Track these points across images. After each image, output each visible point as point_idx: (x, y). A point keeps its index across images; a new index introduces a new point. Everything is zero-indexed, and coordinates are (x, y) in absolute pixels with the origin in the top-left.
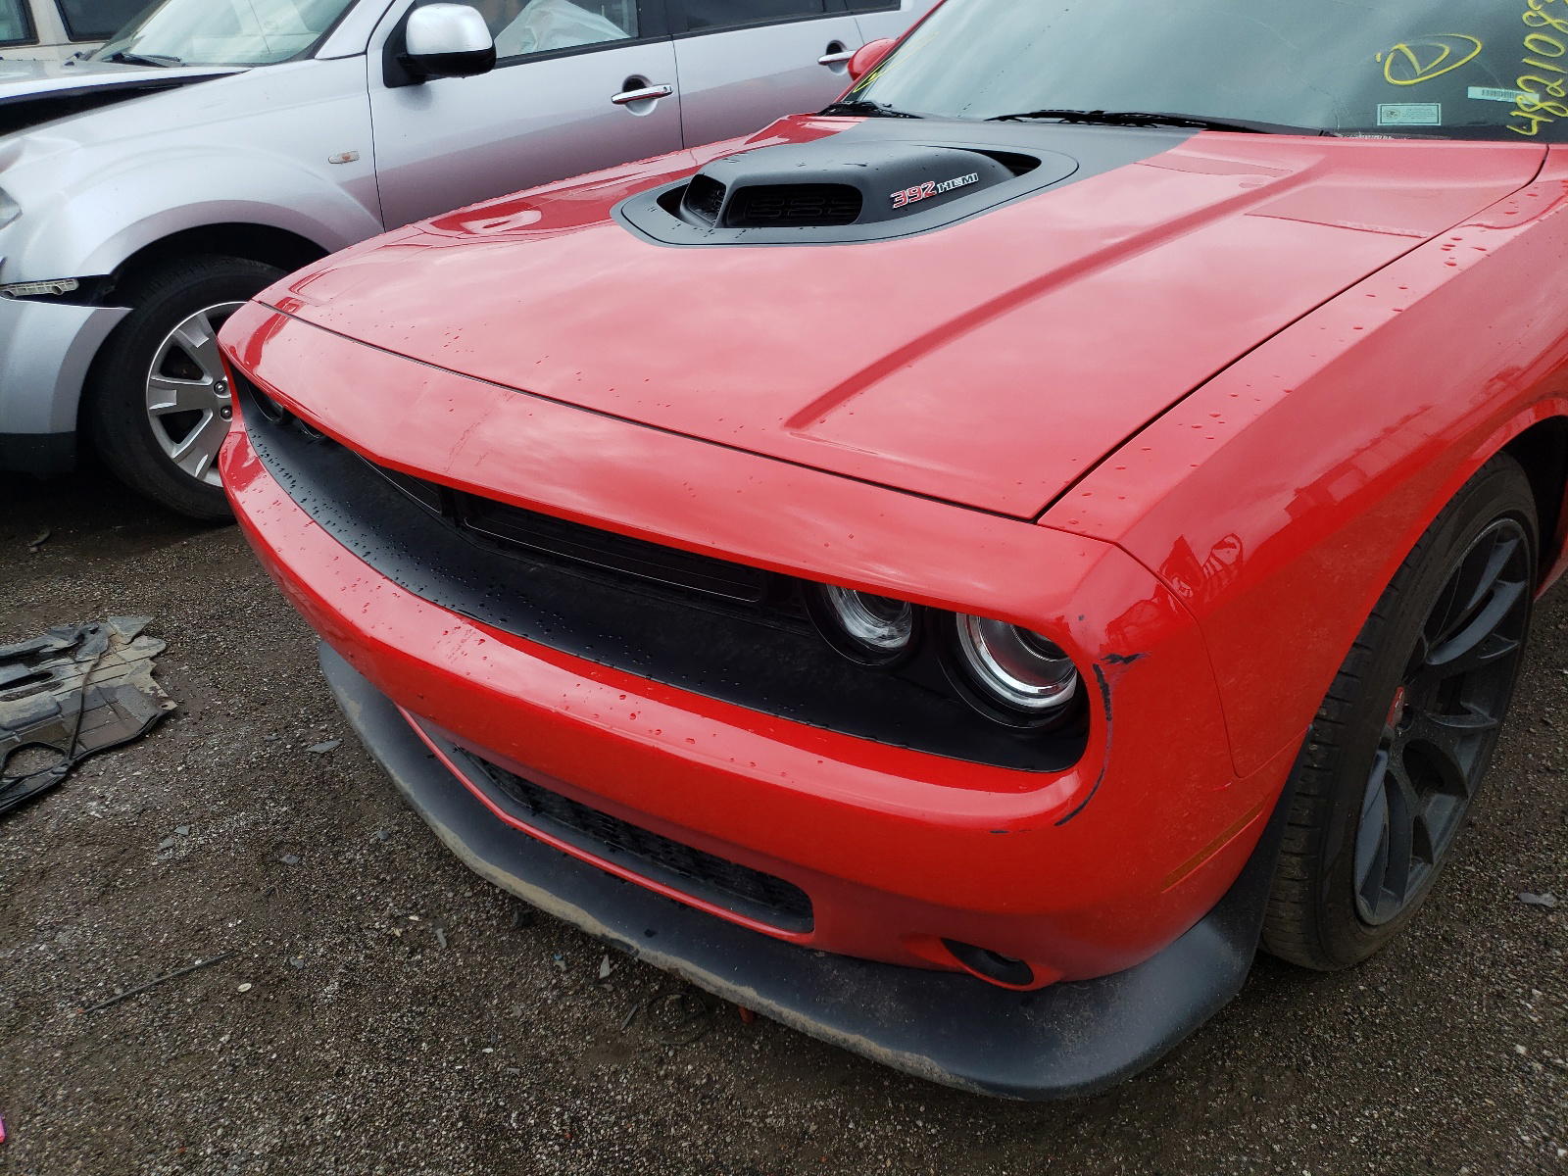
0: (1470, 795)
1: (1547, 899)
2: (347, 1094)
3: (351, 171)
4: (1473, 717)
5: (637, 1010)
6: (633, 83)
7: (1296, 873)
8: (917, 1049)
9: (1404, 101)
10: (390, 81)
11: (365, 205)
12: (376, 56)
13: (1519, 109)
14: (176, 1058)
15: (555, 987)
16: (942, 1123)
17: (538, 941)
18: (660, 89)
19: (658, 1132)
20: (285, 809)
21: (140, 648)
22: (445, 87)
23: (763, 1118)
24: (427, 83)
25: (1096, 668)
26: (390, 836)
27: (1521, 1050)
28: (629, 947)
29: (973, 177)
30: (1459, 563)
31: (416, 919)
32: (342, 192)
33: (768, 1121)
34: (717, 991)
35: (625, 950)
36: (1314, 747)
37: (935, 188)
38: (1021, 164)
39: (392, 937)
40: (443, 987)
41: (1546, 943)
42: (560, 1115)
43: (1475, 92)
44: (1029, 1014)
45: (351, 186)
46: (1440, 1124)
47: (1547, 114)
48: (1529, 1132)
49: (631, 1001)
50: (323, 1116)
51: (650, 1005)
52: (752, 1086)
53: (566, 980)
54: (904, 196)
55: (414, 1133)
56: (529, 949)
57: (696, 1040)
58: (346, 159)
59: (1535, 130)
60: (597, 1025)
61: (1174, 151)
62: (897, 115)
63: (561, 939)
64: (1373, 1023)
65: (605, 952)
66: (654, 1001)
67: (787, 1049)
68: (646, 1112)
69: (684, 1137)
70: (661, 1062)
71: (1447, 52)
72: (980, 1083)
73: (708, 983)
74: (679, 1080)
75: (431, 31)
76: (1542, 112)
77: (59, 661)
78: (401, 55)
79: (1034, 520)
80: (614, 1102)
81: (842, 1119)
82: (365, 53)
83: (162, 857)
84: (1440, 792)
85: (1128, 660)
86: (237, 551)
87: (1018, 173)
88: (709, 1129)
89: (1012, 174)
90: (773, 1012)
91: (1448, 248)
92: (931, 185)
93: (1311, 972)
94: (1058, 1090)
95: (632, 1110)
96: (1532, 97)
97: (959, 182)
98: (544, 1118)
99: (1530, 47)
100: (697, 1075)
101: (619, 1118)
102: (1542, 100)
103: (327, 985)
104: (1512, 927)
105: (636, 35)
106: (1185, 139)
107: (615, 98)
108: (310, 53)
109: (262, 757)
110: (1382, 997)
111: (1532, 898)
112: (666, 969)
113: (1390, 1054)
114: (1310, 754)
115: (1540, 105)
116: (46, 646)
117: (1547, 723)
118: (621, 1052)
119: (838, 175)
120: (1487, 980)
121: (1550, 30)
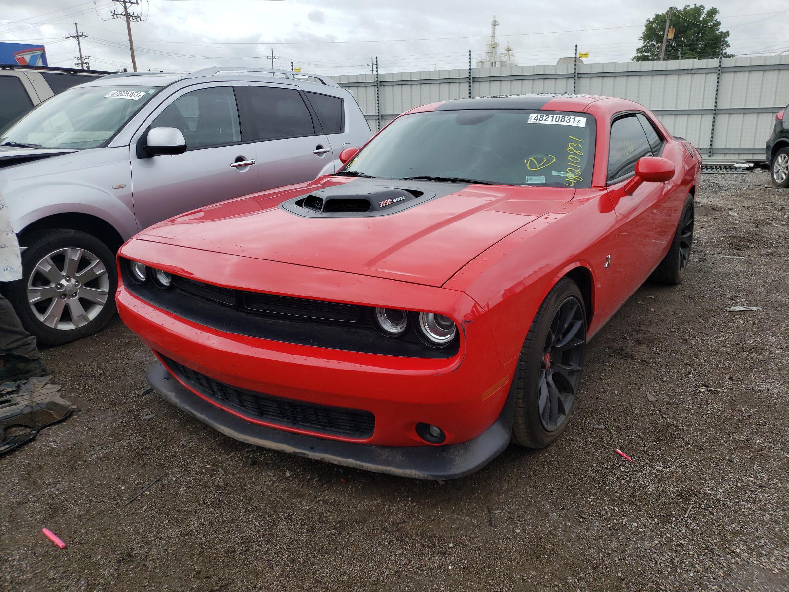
0: (575, 392)
1: (602, 426)
2: (201, 518)
3: (122, 192)
4: (573, 366)
5: (303, 484)
6: (239, 159)
7: (521, 405)
8: (410, 468)
9: (534, 175)
10: (139, 156)
11: (127, 205)
12: (134, 146)
13: (568, 178)
14: (127, 515)
15: (270, 481)
16: (417, 502)
17: (260, 468)
18: (250, 162)
19: (320, 516)
20: (140, 438)
21: (48, 389)
22: (162, 160)
23: (356, 508)
24: (155, 157)
25: (461, 324)
26: (188, 443)
27: (594, 465)
28: (305, 454)
29: (403, 198)
30: (559, 308)
31: (209, 466)
32: (118, 200)
33: (358, 509)
34: (339, 463)
35: (303, 456)
36: (522, 363)
37: (392, 201)
38: (417, 194)
39: (202, 473)
40: (227, 485)
41: (602, 438)
42: (283, 515)
43: (554, 173)
44: (444, 454)
45: (122, 198)
46: (571, 485)
47: (576, 180)
48: (597, 484)
49: (300, 481)
50: (194, 524)
51: (308, 482)
52: (350, 500)
53: (274, 479)
54: (383, 203)
55: (230, 525)
56: (257, 471)
57: (327, 490)
58: (120, 187)
59: (573, 185)
60: (289, 490)
61: (464, 190)
62: (367, 176)
63: (268, 467)
64: (551, 463)
65: (286, 469)
66: (309, 481)
67: (360, 489)
68: (314, 511)
69: (330, 516)
70: (316, 497)
71: (545, 161)
72: (431, 475)
73: (336, 460)
74: (324, 501)
75: (159, 137)
76: (575, 179)
77: (13, 395)
78: (144, 146)
79: (441, 287)
80: (302, 510)
81: (383, 505)
82: (129, 145)
83: (92, 457)
84: (566, 392)
85: (469, 322)
86: (78, 351)
87: (417, 197)
88: (338, 513)
89: (414, 197)
90: (360, 465)
91: (546, 218)
92: (391, 200)
93: (531, 450)
94: (455, 475)
95: (309, 511)
96: (572, 175)
97: (399, 199)
98: (277, 516)
99: (570, 159)
100: (329, 500)
101: (305, 513)
102: (574, 176)
103: (181, 488)
104: (591, 435)
105: (240, 140)
106: (467, 186)
107: (232, 165)
108: (106, 144)
109: (122, 422)
110: (553, 457)
111: (597, 426)
112: (319, 459)
113: (556, 470)
114: (521, 365)
115: (574, 177)
116: (4, 390)
117: (602, 379)
118: (301, 496)
119: (361, 196)
120: (584, 449)
121: (575, 154)
